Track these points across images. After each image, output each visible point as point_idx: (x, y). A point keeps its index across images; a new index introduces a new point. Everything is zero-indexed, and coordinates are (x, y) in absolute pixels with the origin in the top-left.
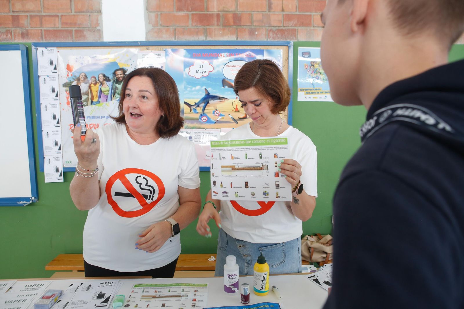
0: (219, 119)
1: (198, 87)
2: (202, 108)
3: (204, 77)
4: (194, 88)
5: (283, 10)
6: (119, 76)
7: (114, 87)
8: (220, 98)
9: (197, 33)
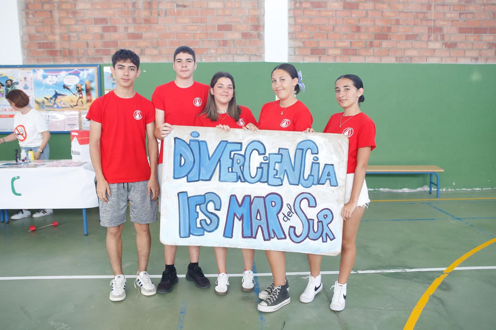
0: (63, 106)
1: (51, 89)
2: (54, 100)
3: (53, 84)
4: (49, 90)
5: (95, 47)
6: (9, 83)
7: (7, 89)
8: (63, 95)
9: (50, 60)
